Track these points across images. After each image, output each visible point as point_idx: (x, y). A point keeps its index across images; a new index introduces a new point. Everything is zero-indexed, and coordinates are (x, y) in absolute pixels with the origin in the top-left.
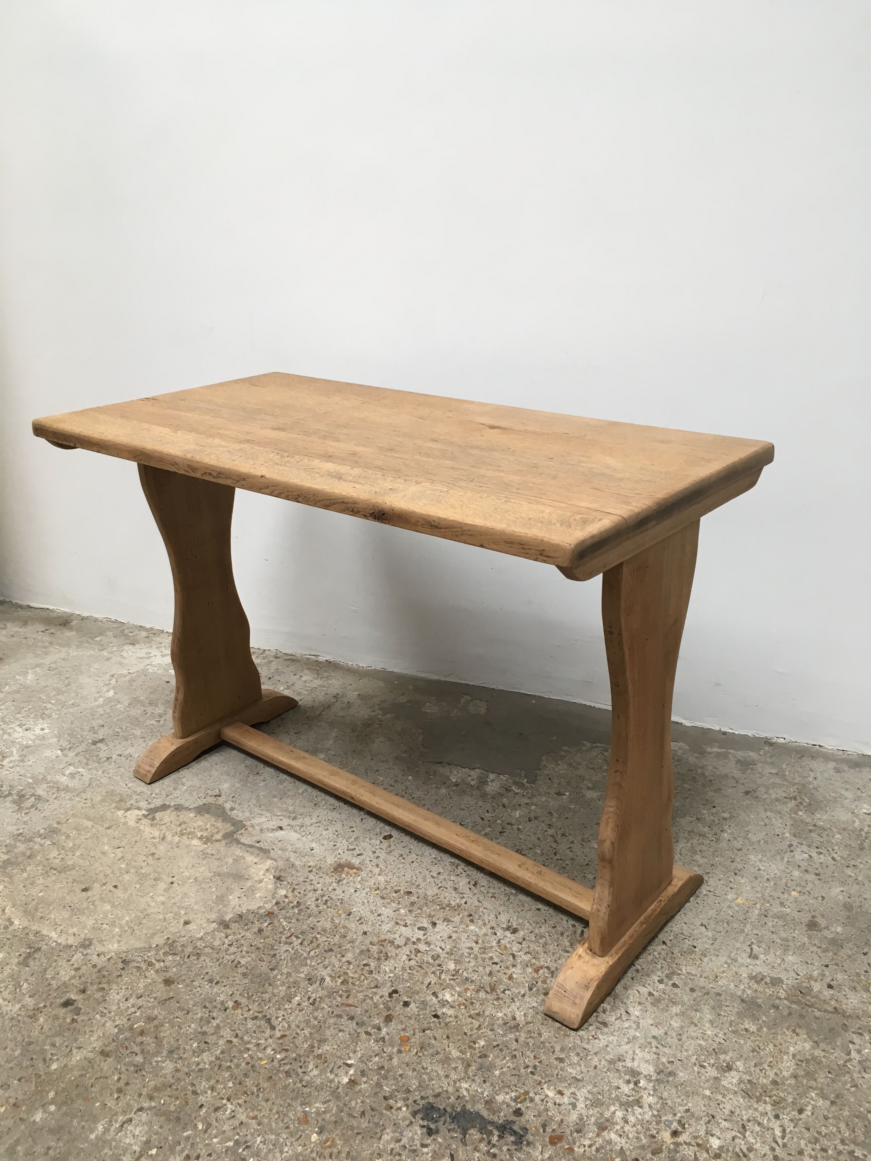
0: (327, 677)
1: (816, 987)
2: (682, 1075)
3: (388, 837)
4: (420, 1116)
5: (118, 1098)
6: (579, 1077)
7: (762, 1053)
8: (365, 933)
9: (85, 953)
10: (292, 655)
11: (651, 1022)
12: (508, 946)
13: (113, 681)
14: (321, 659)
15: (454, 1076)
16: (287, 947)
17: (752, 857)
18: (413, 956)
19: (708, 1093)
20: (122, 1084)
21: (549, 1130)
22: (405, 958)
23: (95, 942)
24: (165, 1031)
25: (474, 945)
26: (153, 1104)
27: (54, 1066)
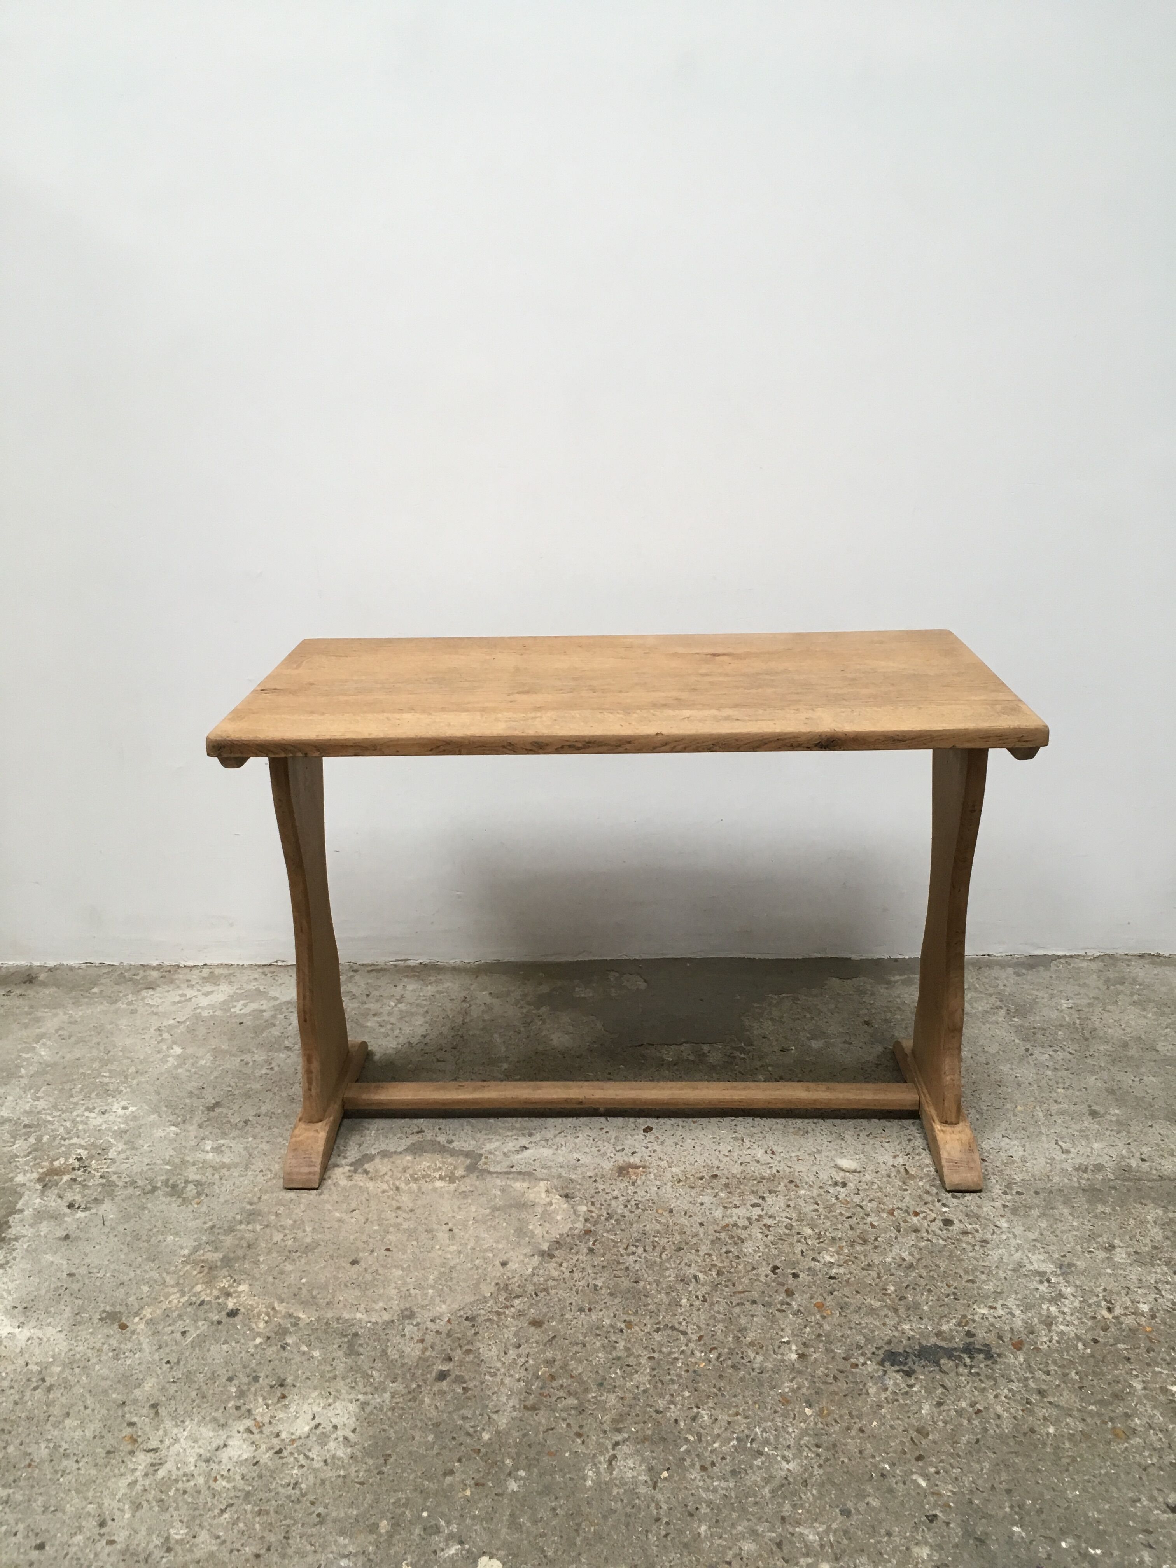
0: (436, 981)
1: (1134, 1163)
2: (1081, 1264)
3: (648, 1130)
4: (887, 1364)
5: (583, 1442)
6: (999, 1290)
7: (1129, 1228)
8: (701, 1224)
9: (415, 1323)
10: (372, 965)
11: (1022, 1228)
12: (848, 1199)
13: (166, 1035)
14: (411, 963)
15: (891, 1323)
16: (632, 1258)
17: (1002, 1068)
18: (767, 1232)
19: (1109, 1271)
20: (576, 1429)
21: (1007, 1340)
22: (760, 1236)
23: (415, 1309)
24: (576, 1369)
25: (816, 1207)
26: (626, 1435)
27: (486, 1436)
